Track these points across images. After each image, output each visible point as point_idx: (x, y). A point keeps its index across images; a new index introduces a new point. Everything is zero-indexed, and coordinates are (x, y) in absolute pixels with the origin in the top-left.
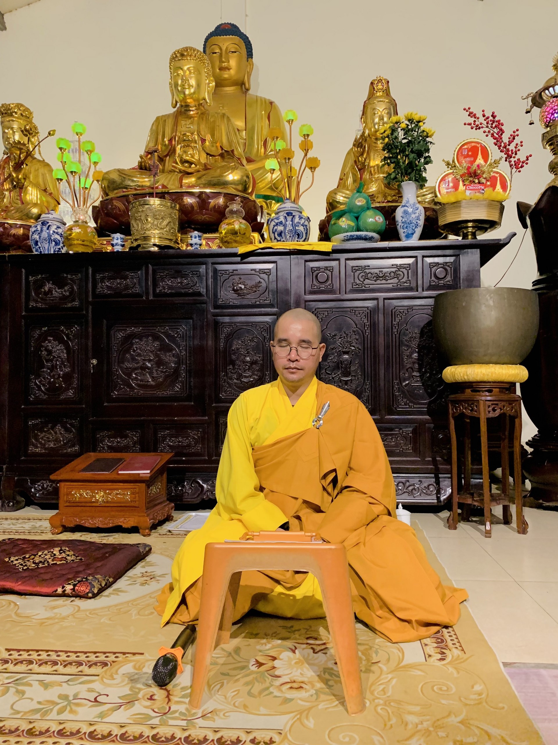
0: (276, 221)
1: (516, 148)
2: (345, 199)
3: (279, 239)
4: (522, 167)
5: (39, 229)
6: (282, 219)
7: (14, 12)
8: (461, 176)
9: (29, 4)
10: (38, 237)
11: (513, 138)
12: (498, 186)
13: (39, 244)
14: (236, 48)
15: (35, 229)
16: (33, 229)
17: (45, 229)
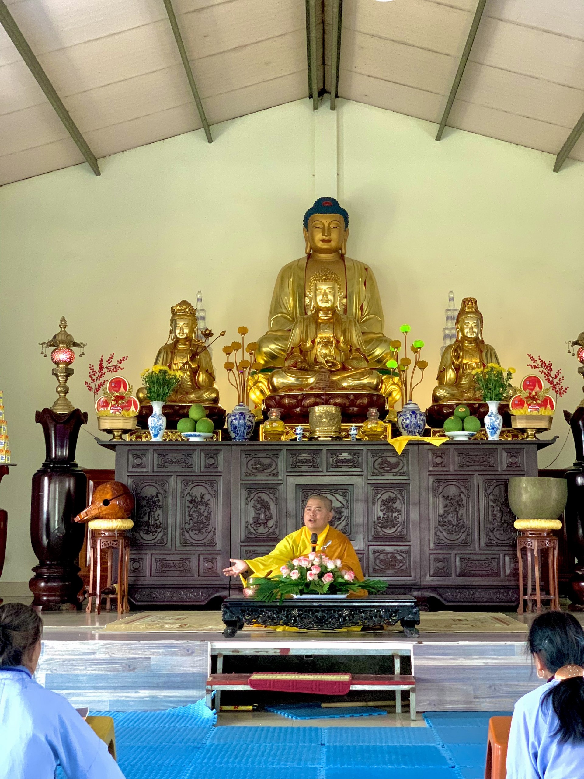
0: (405, 417)
1: (559, 380)
2: (447, 394)
3: (406, 429)
4: (563, 394)
5: (238, 418)
6: (408, 416)
7: (107, 158)
8: (526, 398)
9: (123, 151)
11: (558, 373)
12: (549, 406)
13: (238, 428)
14: (337, 224)
16: (233, 418)
17: (242, 418)
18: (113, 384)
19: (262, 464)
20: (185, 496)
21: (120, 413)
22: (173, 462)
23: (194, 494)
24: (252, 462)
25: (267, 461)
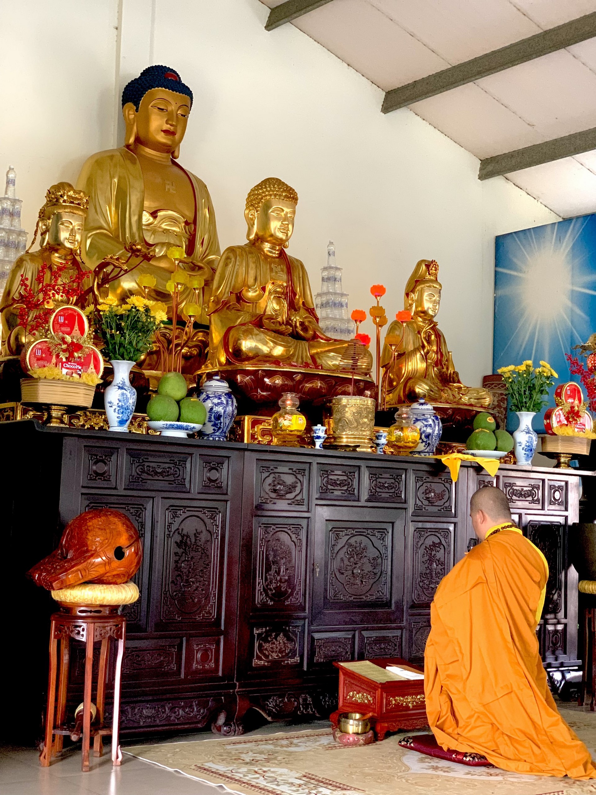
0: (426, 423)
5: (225, 402)
6: (431, 422)
10: (223, 411)
13: (222, 419)
14: (186, 111)
15: (219, 401)
16: (216, 401)
17: (230, 402)
18: (62, 319)
19: (283, 483)
20: (171, 533)
21: (80, 375)
22: (156, 473)
23: (185, 532)
24: (270, 480)
25: (289, 480)
